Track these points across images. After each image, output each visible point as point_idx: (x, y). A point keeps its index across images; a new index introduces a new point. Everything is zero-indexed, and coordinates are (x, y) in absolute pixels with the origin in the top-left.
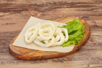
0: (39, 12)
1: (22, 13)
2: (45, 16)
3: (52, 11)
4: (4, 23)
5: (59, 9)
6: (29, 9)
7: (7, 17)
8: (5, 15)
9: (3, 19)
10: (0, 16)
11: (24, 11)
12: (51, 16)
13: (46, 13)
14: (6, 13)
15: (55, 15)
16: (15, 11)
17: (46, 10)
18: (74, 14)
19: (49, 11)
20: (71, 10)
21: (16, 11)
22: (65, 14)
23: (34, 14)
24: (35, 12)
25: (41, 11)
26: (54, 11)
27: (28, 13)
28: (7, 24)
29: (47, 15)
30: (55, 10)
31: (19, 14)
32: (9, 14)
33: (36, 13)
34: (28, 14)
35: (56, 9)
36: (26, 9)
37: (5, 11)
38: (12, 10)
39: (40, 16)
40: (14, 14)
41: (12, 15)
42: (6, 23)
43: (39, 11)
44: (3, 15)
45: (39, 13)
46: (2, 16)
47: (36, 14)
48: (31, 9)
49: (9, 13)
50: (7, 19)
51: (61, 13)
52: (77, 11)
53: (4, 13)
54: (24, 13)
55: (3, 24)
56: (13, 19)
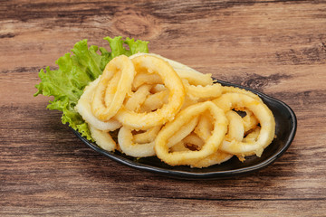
0: (157, 21)
1: (91, 24)
2: (179, 40)
3: (214, 18)
4: (12, 67)
5: (242, 7)
6: (123, 7)
7: (28, 39)
8: (23, 34)
9: (8, 50)
10: (3, 37)
11: (100, 15)
12: (206, 39)
13: (185, 25)
14: (26, 25)
15: (220, 33)
16: (62, 15)
17: (190, 11)
18: (304, 32)
19: (202, 17)
20: (292, 12)
21: (70, 14)
22: (264, 29)
23: (136, 28)
24: (143, 20)
25: (168, 18)
26: (222, 17)
27: (115, 23)
28: (23, 70)
29: (187, 35)
30: (227, 14)
31: (76, 29)
32: (37, 28)
33: (146, 27)
34: (114, 30)
35: (229, 10)
36: (107, 8)
37: (23, 15)
38: (53, 9)
39: (161, 37)
40: (58, 29)
41: (47, 33)
42: (19, 65)
43: (158, 16)
44: (12, 31)
45: (159, 23)
46: (10, 36)
47: (143, 30)
48: (127, 9)
49: (41, 21)
50: (26, 49)
51: (251, 24)
52: (318, 16)
53: (21, 24)
54: (97, 23)
55: (6, 72)
56: (50, 48)
